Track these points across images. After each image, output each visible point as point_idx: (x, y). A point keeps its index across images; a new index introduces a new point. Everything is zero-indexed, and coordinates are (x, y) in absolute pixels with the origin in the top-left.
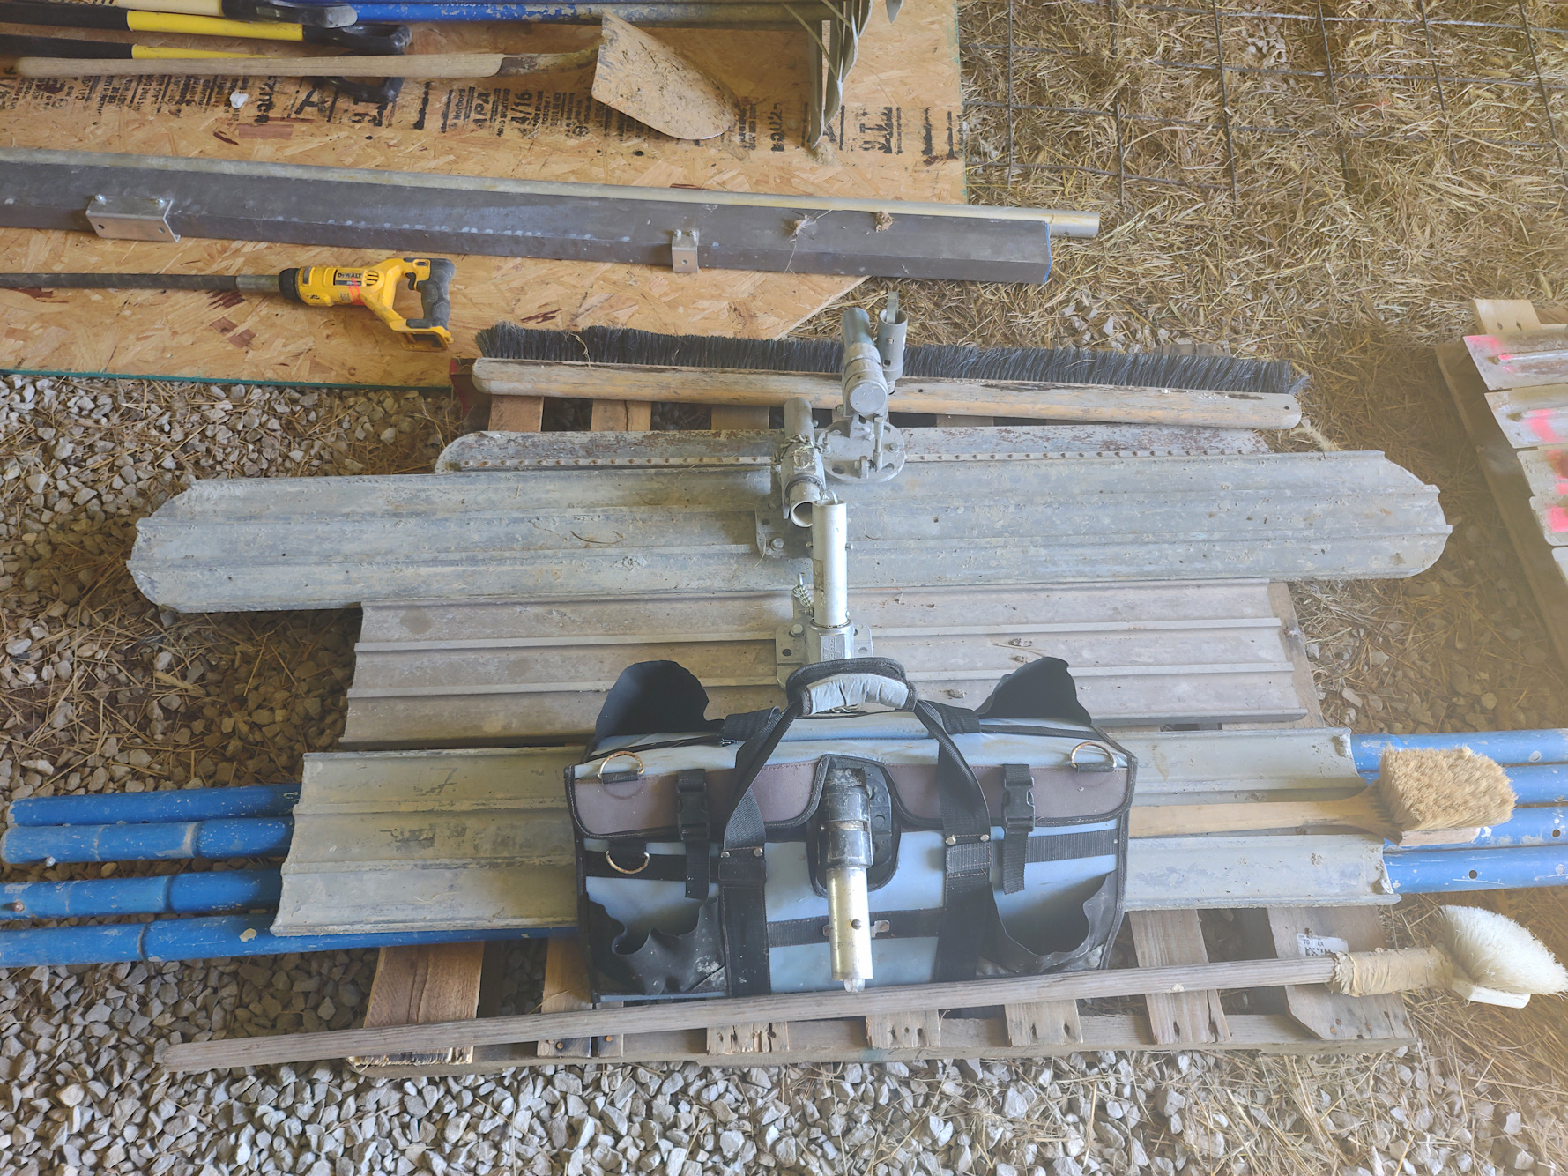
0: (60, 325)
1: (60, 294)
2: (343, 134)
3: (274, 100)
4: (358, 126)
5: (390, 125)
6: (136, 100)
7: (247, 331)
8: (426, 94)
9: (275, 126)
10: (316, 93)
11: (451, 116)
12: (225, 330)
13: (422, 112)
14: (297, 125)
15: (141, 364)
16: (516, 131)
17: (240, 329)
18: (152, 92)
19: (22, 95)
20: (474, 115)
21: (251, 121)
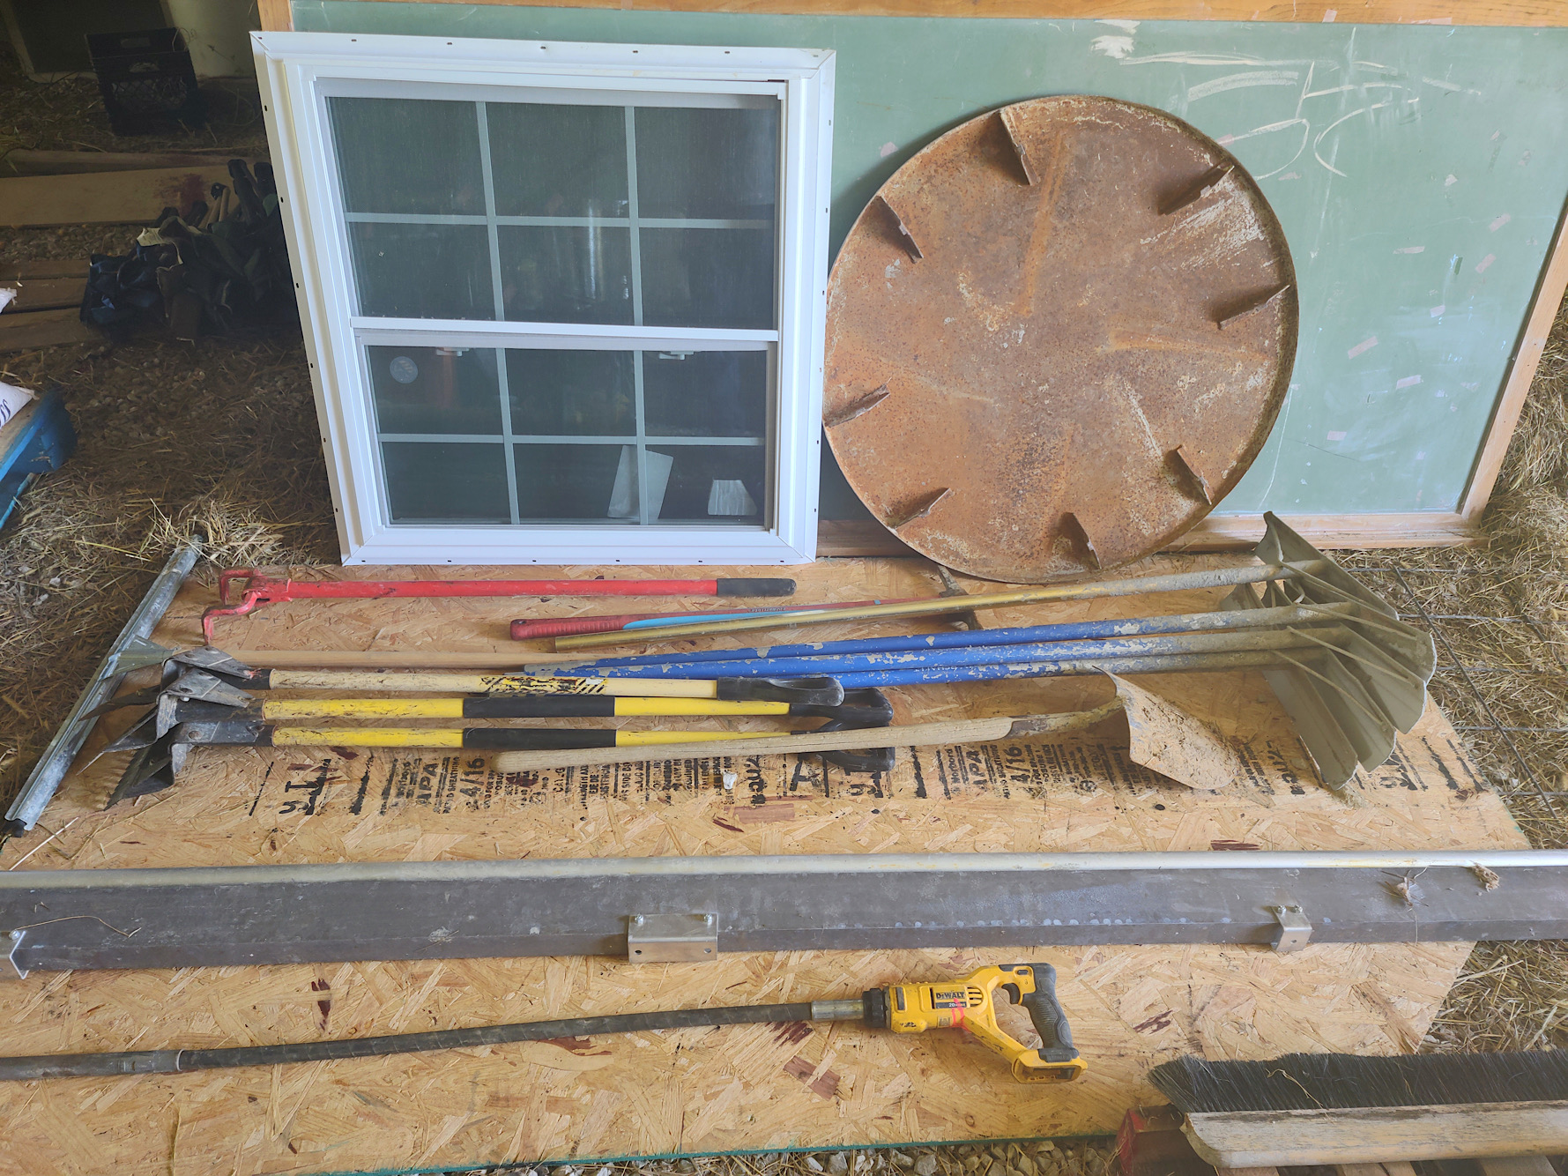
0: (609, 1088)
1: (599, 1042)
2: (848, 810)
3: (763, 777)
4: (859, 798)
5: (892, 795)
6: (620, 789)
7: (828, 1074)
8: (915, 757)
9: (774, 807)
10: (804, 765)
11: (949, 779)
12: (803, 1074)
13: (918, 777)
14: (797, 804)
15: (720, 1135)
16: (1024, 792)
17: (820, 1071)
18: (634, 778)
19: (493, 790)
20: (972, 777)
21: (748, 803)
